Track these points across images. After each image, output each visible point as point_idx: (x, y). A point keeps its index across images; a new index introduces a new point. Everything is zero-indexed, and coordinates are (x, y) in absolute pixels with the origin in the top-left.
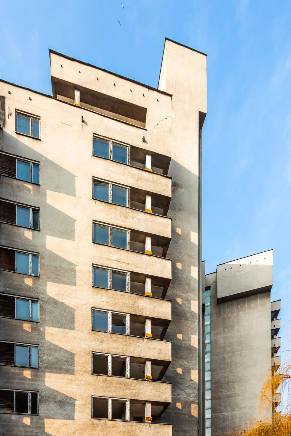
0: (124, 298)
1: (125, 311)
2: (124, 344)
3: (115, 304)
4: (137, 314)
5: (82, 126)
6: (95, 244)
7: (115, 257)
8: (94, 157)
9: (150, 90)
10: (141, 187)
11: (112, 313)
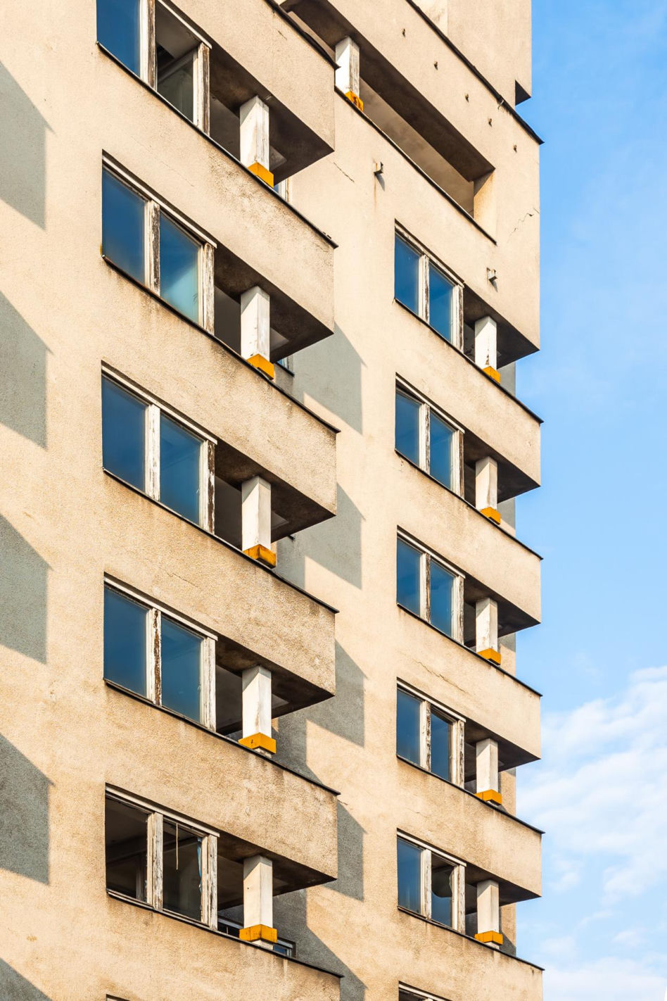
0: (457, 807)
1: (459, 854)
2: (458, 963)
3: (440, 826)
4: (481, 866)
5: (375, 188)
6: (402, 611)
7: (439, 665)
8: (397, 305)
9: (500, 108)
10: (487, 436)
11: (432, 852)
